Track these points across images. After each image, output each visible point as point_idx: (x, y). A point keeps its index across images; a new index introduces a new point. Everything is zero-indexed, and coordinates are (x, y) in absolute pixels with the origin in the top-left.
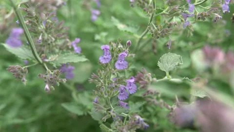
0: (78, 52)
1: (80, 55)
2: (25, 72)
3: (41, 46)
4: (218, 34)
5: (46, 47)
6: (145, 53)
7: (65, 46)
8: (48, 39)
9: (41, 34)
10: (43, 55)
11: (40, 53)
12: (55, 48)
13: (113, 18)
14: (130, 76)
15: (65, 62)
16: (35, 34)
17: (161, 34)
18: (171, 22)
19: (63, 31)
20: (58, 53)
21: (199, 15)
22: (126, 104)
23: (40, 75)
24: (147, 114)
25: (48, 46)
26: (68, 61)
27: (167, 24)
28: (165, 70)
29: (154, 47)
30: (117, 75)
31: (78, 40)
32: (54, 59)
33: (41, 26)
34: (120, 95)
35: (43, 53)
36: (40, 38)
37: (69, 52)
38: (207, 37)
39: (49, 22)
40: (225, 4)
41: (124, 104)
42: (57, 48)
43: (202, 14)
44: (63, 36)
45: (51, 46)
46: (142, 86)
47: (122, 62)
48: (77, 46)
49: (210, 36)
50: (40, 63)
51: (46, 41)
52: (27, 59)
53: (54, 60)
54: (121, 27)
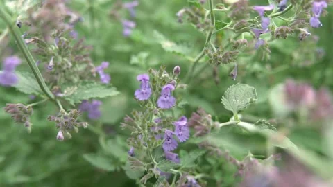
0: (106, 82)
1: (109, 87)
2: (30, 113)
3: (53, 74)
4: (307, 54)
5: (60, 75)
6: (202, 81)
7: (87, 73)
8: (63, 64)
9: (53, 58)
10: (55, 87)
11: (51, 84)
12: (72, 77)
13: (156, 33)
14: (180, 116)
15: (86, 98)
16: (43, 58)
17: (222, 59)
18: (238, 41)
19: (85, 52)
20: (77, 84)
21: (277, 32)
22: (176, 155)
23: (50, 118)
24: (207, 167)
25: (63, 74)
26: (92, 96)
27: (232, 43)
28: (232, 110)
29: (215, 74)
30: (162, 114)
31: (106, 64)
32: (71, 93)
33: (53, 46)
34: (166, 144)
35: (55, 83)
36: (51, 63)
37: (92, 83)
38: (291, 58)
39: (63, 40)
40: (315, 17)
41: (172, 155)
42: (75, 76)
43: (281, 31)
44: (84, 59)
45: (67, 73)
46: (199, 132)
47: (168, 98)
48: (105, 73)
49: (296, 55)
50: (51, 99)
51: (60, 67)
52: (33, 94)
53: (72, 95)
54: (168, 45)
